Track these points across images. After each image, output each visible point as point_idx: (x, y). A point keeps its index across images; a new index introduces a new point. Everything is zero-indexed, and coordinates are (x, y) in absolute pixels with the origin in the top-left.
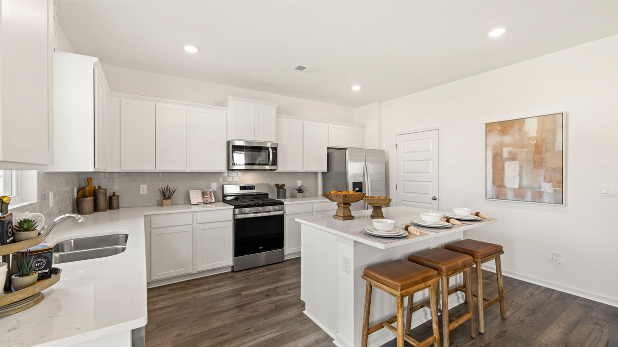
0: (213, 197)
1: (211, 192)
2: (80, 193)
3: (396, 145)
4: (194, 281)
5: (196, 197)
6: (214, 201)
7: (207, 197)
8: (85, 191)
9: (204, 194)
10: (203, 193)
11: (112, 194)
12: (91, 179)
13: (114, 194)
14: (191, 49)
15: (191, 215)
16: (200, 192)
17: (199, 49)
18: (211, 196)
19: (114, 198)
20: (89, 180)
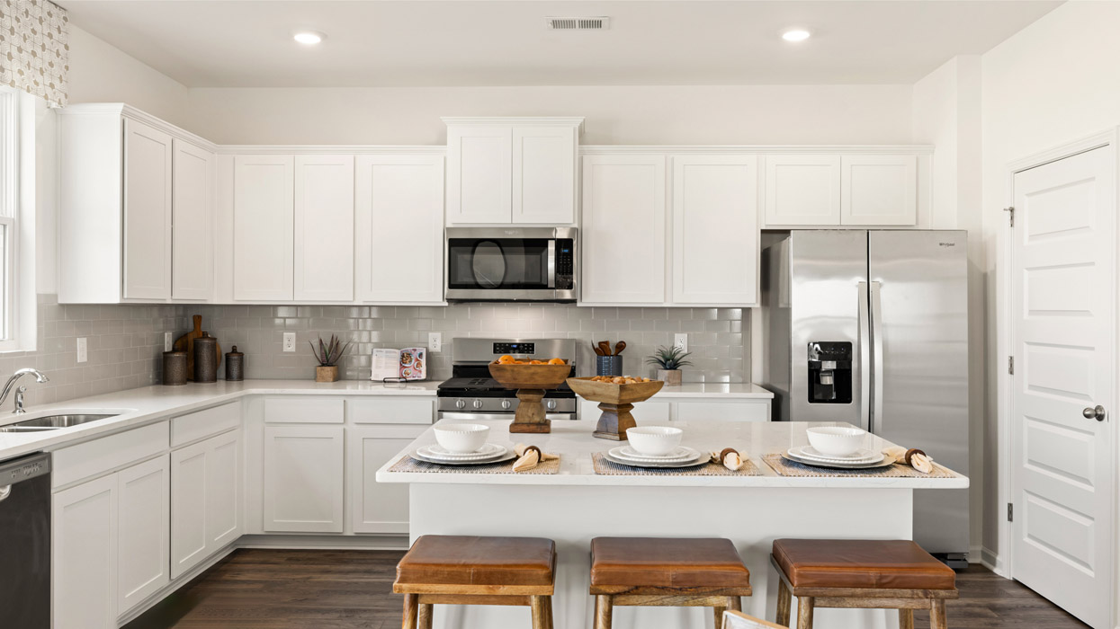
0: (424, 368)
1: (421, 355)
2: (179, 343)
3: (1012, 210)
4: (346, 554)
5: (385, 365)
6: (423, 376)
7: (410, 366)
8: (187, 342)
9: (405, 358)
10: (403, 356)
11: (231, 351)
12: (200, 317)
13: (234, 350)
14: (307, 39)
15: (341, 401)
16: (397, 354)
17: (324, 36)
18: (419, 365)
19: (235, 357)
20: (198, 319)
